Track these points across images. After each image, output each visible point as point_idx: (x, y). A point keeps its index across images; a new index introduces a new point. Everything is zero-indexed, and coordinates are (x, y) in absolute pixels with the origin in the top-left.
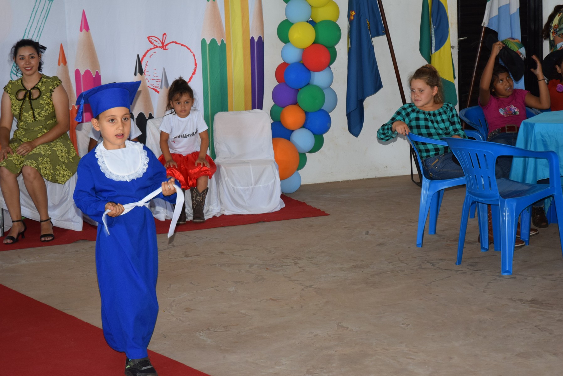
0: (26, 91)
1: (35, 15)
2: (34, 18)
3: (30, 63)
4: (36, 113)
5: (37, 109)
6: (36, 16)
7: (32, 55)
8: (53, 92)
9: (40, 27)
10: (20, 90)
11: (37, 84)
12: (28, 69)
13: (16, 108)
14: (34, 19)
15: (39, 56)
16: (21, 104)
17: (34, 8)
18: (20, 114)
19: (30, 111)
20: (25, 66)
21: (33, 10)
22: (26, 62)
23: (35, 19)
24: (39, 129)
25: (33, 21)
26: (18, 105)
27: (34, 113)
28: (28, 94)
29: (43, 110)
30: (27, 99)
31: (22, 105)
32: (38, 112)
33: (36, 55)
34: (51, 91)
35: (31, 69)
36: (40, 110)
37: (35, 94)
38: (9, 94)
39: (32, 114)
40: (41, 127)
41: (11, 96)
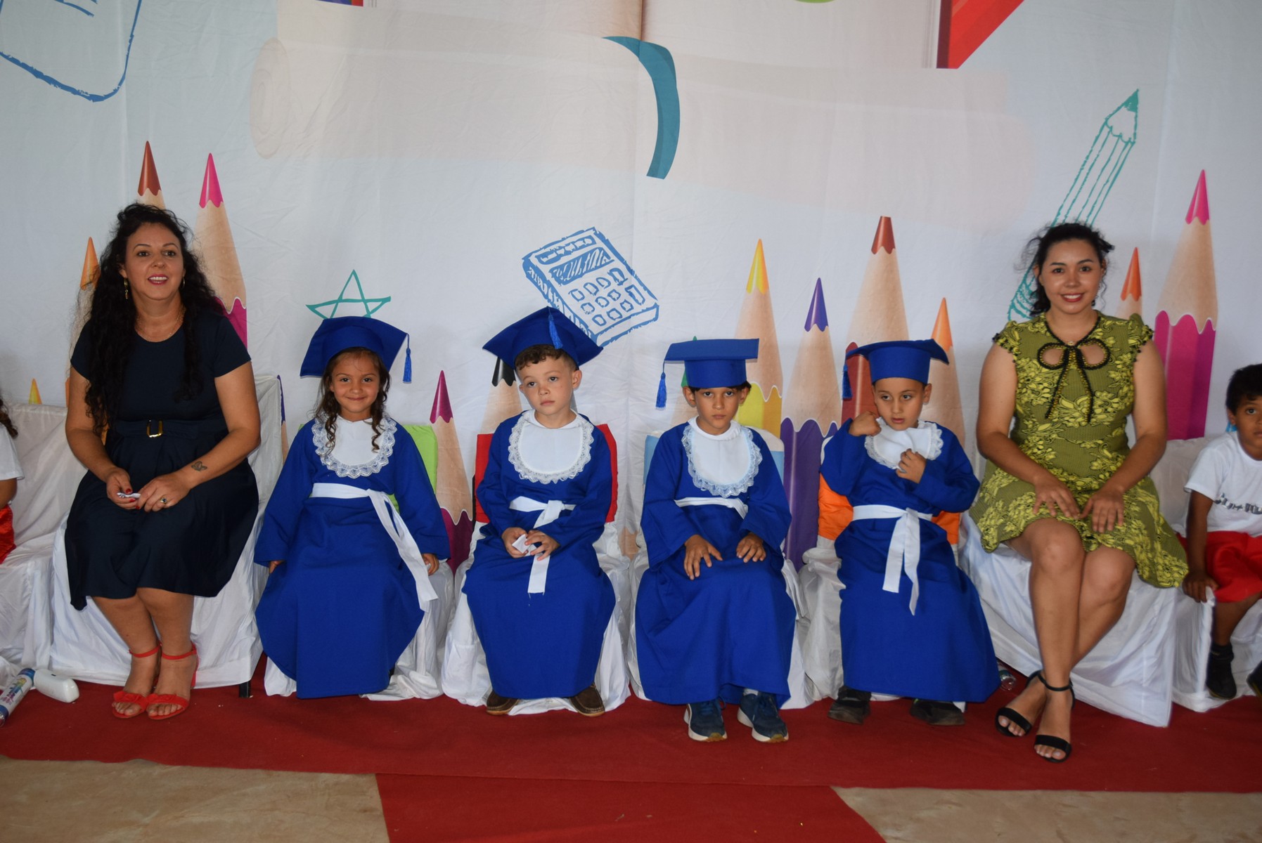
0: (1065, 348)
1: (1088, 174)
2: (1085, 180)
3: (1078, 284)
4: (1098, 402)
5: (1102, 392)
6: (1089, 176)
7: (1087, 264)
8: (1139, 352)
9: (1095, 203)
10: (1048, 345)
11: (1091, 333)
12: (1070, 297)
13: (1041, 387)
14: (1083, 184)
15: (1102, 267)
16: (1057, 378)
17: (1087, 157)
18: (1052, 403)
19: (1082, 396)
20: (1064, 290)
21: (1085, 162)
22: (1069, 280)
23: (1086, 183)
24: (1093, 446)
25: (1081, 188)
26: (1047, 380)
27: (1092, 403)
28: (1073, 355)
29: (1116, 396)
30: (1073, 366)
31: (1058, 382)
32: (1105, 401)
33: (1095, 265)
34: (1135, 350)
35: (1078, 300)
36: (1110, 395)
37: (1094, 356)
38: (1016, 355)
39: (1086, 405)
40: (1100, 442)
41: (1019, 362)
